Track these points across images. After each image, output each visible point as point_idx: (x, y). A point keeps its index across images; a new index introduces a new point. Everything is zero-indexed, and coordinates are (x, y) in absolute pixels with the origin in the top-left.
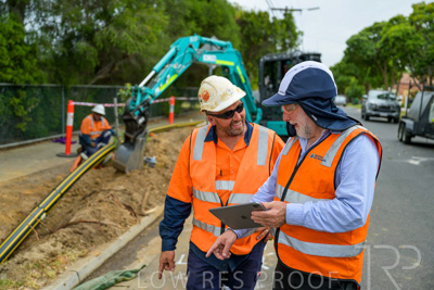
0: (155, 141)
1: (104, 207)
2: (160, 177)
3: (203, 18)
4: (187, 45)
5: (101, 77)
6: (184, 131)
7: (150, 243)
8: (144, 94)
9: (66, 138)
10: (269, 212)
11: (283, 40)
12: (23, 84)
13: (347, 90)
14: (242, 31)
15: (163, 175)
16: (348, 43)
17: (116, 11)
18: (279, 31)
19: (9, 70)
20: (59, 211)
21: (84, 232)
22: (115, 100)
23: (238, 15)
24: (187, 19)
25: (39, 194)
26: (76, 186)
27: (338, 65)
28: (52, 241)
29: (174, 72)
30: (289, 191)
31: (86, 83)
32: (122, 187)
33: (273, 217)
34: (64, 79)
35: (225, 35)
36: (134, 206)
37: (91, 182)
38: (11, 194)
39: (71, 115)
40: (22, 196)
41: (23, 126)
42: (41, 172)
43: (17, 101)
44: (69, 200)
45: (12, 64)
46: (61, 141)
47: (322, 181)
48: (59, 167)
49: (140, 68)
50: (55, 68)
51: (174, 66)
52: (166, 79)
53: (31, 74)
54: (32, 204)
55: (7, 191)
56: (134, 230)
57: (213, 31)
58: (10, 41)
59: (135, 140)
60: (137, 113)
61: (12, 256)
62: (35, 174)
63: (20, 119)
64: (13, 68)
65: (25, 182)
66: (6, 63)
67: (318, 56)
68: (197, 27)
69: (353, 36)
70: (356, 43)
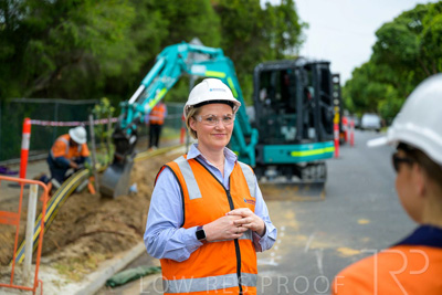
4: (175, 56)
8: (135, 111)
13: (382, 105)
14: (222, 23)
16: (376, 34)
18: (274, 23)
21: (102, 241)
22: (91, 117)
24: (150, 8)
27: (366, 65)
39: (27, 136)
52: (155, 94)
57: (183, 23)
60: (129, 131)
67: (328, 64)
68: (164, 18)
69: (385, 25)
70: (389, 35)
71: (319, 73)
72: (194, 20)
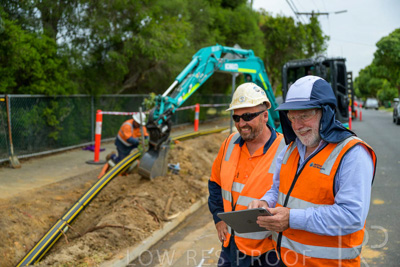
0: (179, 148)
1: (128, 212)
2: (184, 184)
3: (227, 27)
4: (209, 55)
5: (128, 86)
6: (208, 138)
7: (171, 248)
8: (167, 104)
9: (94, 146)
10: (273, 217)
11: (309, 45)
12: (55, 95)
13: (379, 92)
14: (266, 37)
15: (187, 182)
16: (377, 45)
17: (143, 23)
18: (304, 37)
19: (43, 83)
20: (87, 215)
21: (110, 236)
22: (141, 109)
23: (263, 22)
24: (210, 28)
25: (69, 200)
26: (103, 192)
27: (369, 67)
28: (80, 244)
29: (196, 82)
30: (290, 198)
31: (114, 93)
32: (146, 194)
33: (277, 221)
34: (93, 89)
35: (250, 42)
36: (158, 211)
37: (117, 188)
38: (43, 199)
39: (99, 124)
40: (53, 202)
41: (55, 135)
42: (71, 179)
43: (50, 111)
44: (97, 205)
45: (45, 77)
46: (91, 148)
47: (322, 189)
48: (88, 174)
49: (166, 77)
50: (84, 79)
51: (196, 75)
52: (188, 88)
53: (62, 85)
54: (62, 209)
55: (40, 196)
56: (157, 235)
57: (236, 39)
58: (43, 55)
59: (159, 148)
60: (160, 122)
61: (44, 258)
62: (66, 180)
63: (53, 129)
64: (46, 81)
65: (56, 188)
66: (40, 76)
67: (343, 60)
68: (221, 35)
69: (383, 38)
70: (386, 45)
71: (336, 67)
72: (244, 36)
